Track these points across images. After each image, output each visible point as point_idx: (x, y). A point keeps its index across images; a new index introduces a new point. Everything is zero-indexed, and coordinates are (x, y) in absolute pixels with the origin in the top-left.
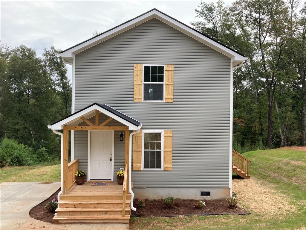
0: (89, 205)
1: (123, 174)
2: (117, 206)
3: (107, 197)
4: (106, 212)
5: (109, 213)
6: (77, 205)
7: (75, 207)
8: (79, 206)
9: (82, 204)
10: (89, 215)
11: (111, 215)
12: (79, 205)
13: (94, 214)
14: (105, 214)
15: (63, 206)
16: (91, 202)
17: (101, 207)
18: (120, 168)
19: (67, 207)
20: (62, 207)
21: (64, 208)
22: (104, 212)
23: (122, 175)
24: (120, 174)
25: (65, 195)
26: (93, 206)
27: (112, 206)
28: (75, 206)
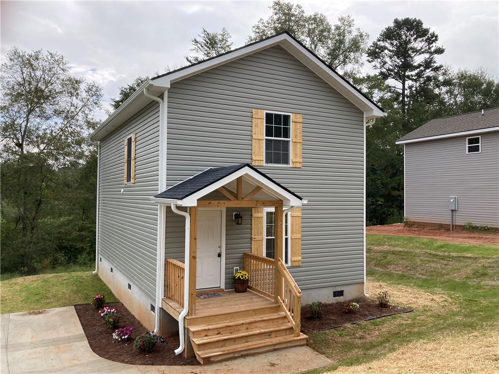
0: (238, 327)
1: (246, 276)
2: (277, 322)
3: (256, 312)
4: (269, 334)
5: (273, 335)
6: (222, 330)
7: (218, 334)
8: (223, 331)
9: (229, 326)
10: (247, 342)
11: (276, 337)
12: (224, 329)
13: (254, 340)
14: (268, 337)
15: (200, 334)
16: (241, 322)
17: (256, 327)
18: (235, 268)
19: (206, 336)
20: (199, 337)
21: (201, 337)
22: (267, 334)
23: (246, 278)
24: (242, 277)
25: (193, 317)
26: (245, 327)
27: (270, 324)
28: (218, 331)
